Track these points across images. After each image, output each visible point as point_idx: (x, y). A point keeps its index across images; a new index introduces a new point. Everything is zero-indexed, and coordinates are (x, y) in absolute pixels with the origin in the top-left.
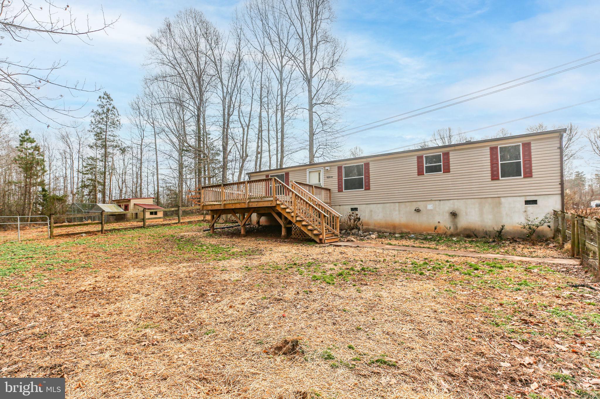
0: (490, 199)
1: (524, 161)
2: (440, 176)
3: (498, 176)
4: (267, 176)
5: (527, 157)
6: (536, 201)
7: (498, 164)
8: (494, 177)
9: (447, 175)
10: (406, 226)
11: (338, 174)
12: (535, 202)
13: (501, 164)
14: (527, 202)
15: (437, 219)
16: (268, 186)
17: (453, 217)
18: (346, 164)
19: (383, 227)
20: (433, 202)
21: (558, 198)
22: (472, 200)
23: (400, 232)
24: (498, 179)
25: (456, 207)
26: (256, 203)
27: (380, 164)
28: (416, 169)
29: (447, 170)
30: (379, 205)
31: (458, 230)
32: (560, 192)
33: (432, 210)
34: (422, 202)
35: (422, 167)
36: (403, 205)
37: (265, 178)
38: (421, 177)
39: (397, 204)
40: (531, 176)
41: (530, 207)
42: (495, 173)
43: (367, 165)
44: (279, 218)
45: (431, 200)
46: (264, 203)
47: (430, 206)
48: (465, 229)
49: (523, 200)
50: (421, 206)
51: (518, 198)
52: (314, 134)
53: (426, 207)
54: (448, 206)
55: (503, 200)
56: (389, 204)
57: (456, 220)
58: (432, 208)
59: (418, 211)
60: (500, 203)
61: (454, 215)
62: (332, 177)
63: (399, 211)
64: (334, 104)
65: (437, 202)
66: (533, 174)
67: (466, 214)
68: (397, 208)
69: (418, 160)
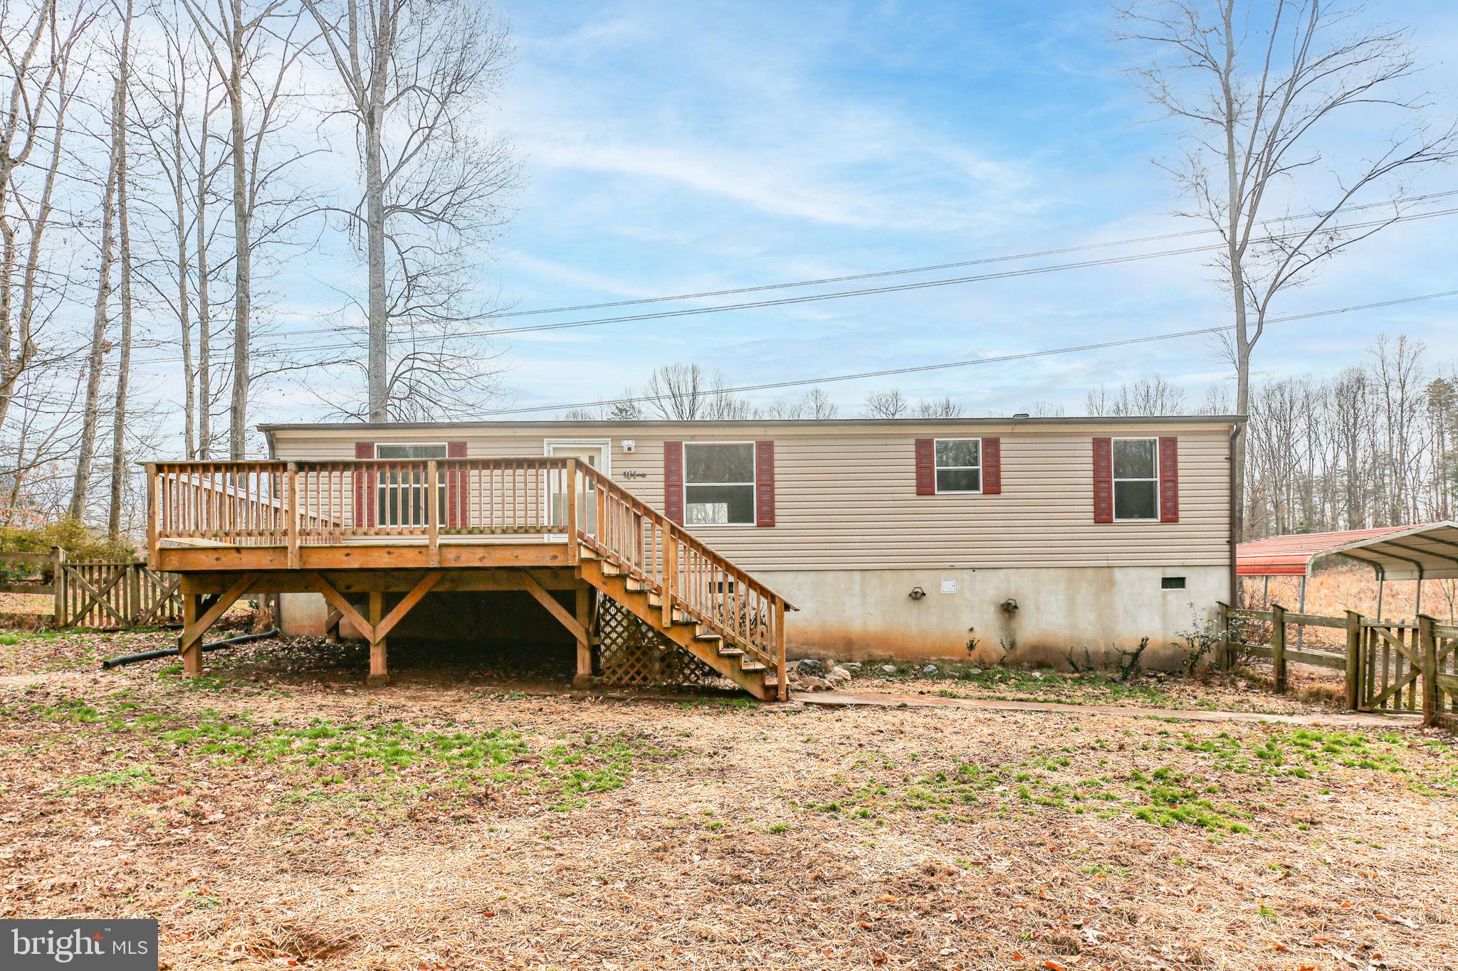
0: (1090, 571)
1: (1163, 482)
2: (973, 499)
3: (1110, 514)
4: (363, 448)
5: (1169, 474)
6: (1183, 580)
7: (1109, 482)
8: (1101, 517)
9: (992, 500)
10: (884, 642)
11: (667, 467)
12: (1179, 582)
13: (1116, 483)
14: (1168, 583)
15: (967, 620)
16: (370, 488)
17: (1007, 615)
18: (693, 437)
19: (814, 644)
20: (956, 573)
21: (1224, 574)
22: (1052, 571)
23: (866, 658)
24: (1109, 521)
25: (1013, 589)
26: (480, 553)
27: (808, 449)
28: (914, 475)
29: (994, 488)
30: (801, 576)
31: (1018, 652)
32: (1227, 562)
33: (952, 595)
34: (926, 572)
35: (928, 471)
36: (873, 579)
37: (350, 455)
38: (926, 500)
39: (857, 576)
40: (1175, 520)
41: (1172, 593)
42: (1103, 505)
43: (766, 448)
44: (564, 611)
45: (952, 568)
46: (518, 552)
47: (948, 586)
48: (1035, 649)
49: (1158, 575)
50: (924, 581)
51: (1150, 572)
52: (388, 315)
53: (939, 586)
54: (994, 587)
55: (1118, 574)
56: (832, 574)
57: (1014, 624)
58: (953, 590)
59: (917, 596)
60: (1112, 583)
61: (1009, 609)
62: (643, 475)
63: (864, 595)
64: (461, 223)
65: (967, 575)
66: (1181, 514)
67: (1038, 609)
68: (857, 588)
69: (918, 452)
